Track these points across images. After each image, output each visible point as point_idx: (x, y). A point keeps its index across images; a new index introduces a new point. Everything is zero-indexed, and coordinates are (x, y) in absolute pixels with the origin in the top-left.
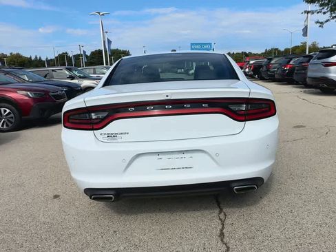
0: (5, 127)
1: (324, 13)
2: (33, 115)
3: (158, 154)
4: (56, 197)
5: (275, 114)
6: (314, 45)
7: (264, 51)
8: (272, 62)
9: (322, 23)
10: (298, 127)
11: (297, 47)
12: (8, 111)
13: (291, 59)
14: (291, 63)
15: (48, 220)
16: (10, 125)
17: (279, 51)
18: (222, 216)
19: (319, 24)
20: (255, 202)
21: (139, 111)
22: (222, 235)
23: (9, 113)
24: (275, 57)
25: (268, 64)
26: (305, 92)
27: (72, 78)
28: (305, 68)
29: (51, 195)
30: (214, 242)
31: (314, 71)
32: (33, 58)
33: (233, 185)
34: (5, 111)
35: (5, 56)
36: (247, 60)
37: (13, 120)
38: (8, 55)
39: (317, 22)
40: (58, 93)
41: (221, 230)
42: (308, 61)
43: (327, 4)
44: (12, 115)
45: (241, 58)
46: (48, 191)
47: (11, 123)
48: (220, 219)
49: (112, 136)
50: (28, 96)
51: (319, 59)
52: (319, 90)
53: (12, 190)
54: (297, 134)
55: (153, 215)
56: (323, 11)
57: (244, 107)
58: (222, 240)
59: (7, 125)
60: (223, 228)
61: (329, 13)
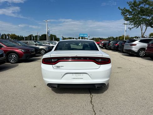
0: (13, 62)
1: (132, 25)
2: (23, 58)
3: (72, 73)
4: (35, 87)
5: (110, 63)
6: (127, 36)
7: (108, 38)
8: (111, 43)
9: (130, 28)
10: (119, 68)
11: (121, 37)
12: (15, 56)
13: (118, 42)
14: (118, 43)
15: (33, 94)
16: (15, 61)
17: (113, 38)
18: (91, 96)
19: (129, 29)
20: (103, 92)
21: (67, 59)
22: (91, 102)
23: (15, 57)
24: (112, 41)
25: (109, 43)
26: (123, 55)
27: (36, 45)
28: (123, 46)
29: (33, 86)
30: (89, 104)
31: (126, 47)
32: (20, 36)
33: (96, 85)
34: (14, 56)
35: (10, 35)
36: (101, 41)
37: (16, 60)
38: (11, 34)
39: (129, 28)
40: (32, 51)
41: (91, 101)
42: (124, 43)
43: (133, 22)
44: (16, 58)
45: (99, 40)
46: (32, 85)
47: (15, 60)
48: (91, 97)
49: (58, 67)
50: (22, 51)
51: (128, 43)
52: (128, 54)
53: (20, 84)
54: (118, 70)
55: (68, 94)
56: (131, 24)
57: (100, 60)
58: (91, 103)
59: (14, 61)
60: (92, 100)
61: (133, 25)
